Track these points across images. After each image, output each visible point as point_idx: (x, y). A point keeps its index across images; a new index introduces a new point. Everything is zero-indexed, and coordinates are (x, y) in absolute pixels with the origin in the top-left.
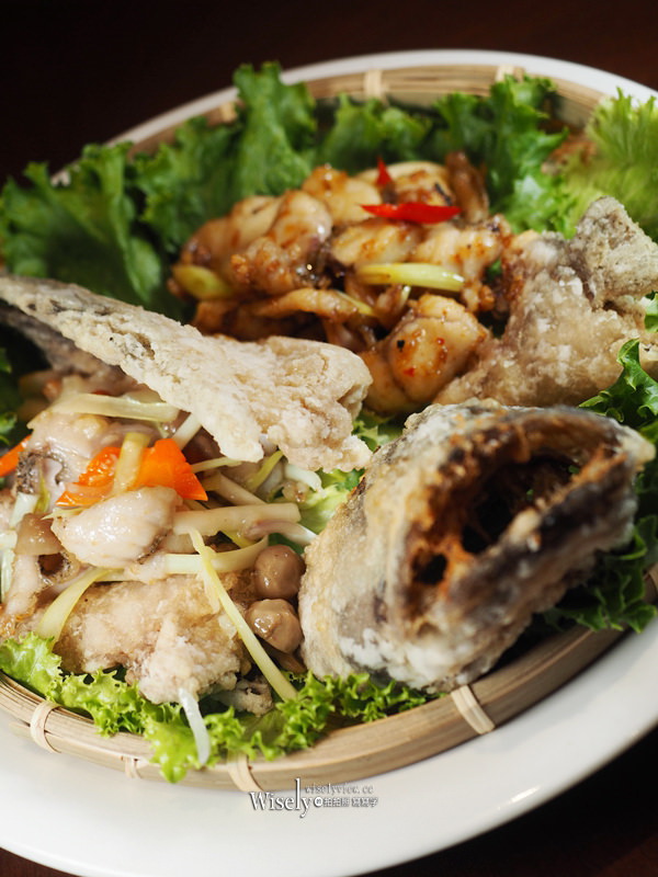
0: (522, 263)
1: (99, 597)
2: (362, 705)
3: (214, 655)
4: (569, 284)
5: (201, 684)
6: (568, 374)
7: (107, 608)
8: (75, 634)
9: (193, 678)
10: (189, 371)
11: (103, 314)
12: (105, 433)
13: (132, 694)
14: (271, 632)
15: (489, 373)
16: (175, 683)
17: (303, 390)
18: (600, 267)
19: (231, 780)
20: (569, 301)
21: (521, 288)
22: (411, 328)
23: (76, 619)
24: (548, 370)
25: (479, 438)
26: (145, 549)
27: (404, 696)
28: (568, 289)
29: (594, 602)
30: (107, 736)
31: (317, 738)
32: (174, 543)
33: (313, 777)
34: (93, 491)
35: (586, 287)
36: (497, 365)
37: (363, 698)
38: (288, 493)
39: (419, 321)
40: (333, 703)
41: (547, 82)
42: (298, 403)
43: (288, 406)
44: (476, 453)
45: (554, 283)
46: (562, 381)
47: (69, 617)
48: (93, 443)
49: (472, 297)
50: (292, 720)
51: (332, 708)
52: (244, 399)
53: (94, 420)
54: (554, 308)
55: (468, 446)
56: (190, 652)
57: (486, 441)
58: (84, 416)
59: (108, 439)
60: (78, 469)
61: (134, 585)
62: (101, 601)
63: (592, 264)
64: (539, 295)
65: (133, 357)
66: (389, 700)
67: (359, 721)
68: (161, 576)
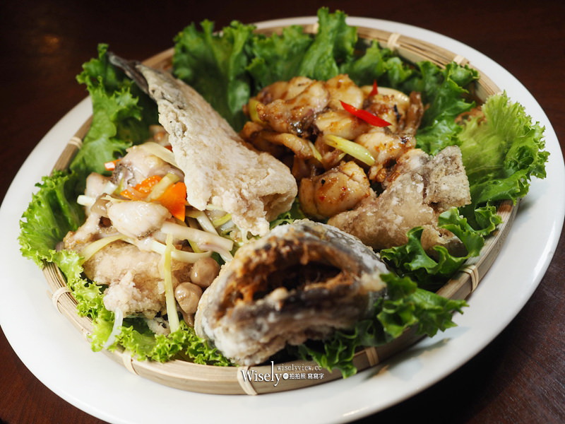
0: (405, 165)
1: (118, 248)
2: (196, 353)
3: (146, 298)
4: (417, 185)
5: (130, 309)
6: (396, 231)
7: (117, 255)
8: (98, 260)
9: (127, 305)
10: (193, 152)
11: (180, 108)
12: (159, 168)
13: (100, 301)
14: (183, 299)
15: (359, 215)
16: (117, 304)
17: (244, 185)
18: (436, 183)
19: (123, 362)
20: (413, 194)
21: (397, 177)
22: (333, 176)
23: (101, 254)
24: (387, 226)
25: (281, 243)
26: (142, 233)
27: (218, 359)
28: (416, 187)
29: (323, 352)
30: (80, 316)
31: (166, 360)
32: (159, 235)
33: (159, 378)
34: (140, 194)
35: (425, 190)
36: (365, 212)
37: (198, 350)
38: (232, 235)
39: (339, 173)
40: (182, 346)
41: (475, 73)
42: (237, 190)
43: (231, 190)
44: (277, 250)
45: (411, 181)
46: (391, 234)
47: (99, 251)
48: (152, 171)
49: (374, 171)
50: (158, 346)
51: (181, 348)
52: (211, 177)
53: (156, 160)
54: (404, 194)
55: (274, 245)
56: (133, 292)
57: (284, 246)
58: (153, 156)
59: (160, 172)
60: (139, 181)
61: (136, 249)
62: (118, 250)
63: (432, 179)
64: (401, 185)
65: (175, 135)
66: (211, 357)
67: (192, 361)
68: (147, 250)
